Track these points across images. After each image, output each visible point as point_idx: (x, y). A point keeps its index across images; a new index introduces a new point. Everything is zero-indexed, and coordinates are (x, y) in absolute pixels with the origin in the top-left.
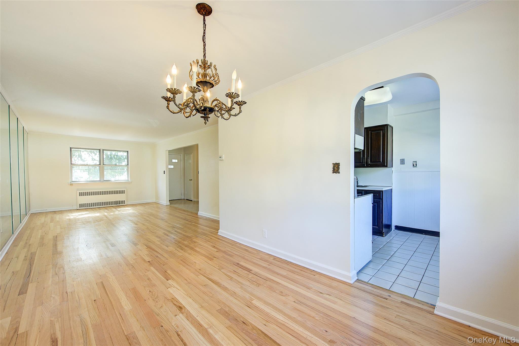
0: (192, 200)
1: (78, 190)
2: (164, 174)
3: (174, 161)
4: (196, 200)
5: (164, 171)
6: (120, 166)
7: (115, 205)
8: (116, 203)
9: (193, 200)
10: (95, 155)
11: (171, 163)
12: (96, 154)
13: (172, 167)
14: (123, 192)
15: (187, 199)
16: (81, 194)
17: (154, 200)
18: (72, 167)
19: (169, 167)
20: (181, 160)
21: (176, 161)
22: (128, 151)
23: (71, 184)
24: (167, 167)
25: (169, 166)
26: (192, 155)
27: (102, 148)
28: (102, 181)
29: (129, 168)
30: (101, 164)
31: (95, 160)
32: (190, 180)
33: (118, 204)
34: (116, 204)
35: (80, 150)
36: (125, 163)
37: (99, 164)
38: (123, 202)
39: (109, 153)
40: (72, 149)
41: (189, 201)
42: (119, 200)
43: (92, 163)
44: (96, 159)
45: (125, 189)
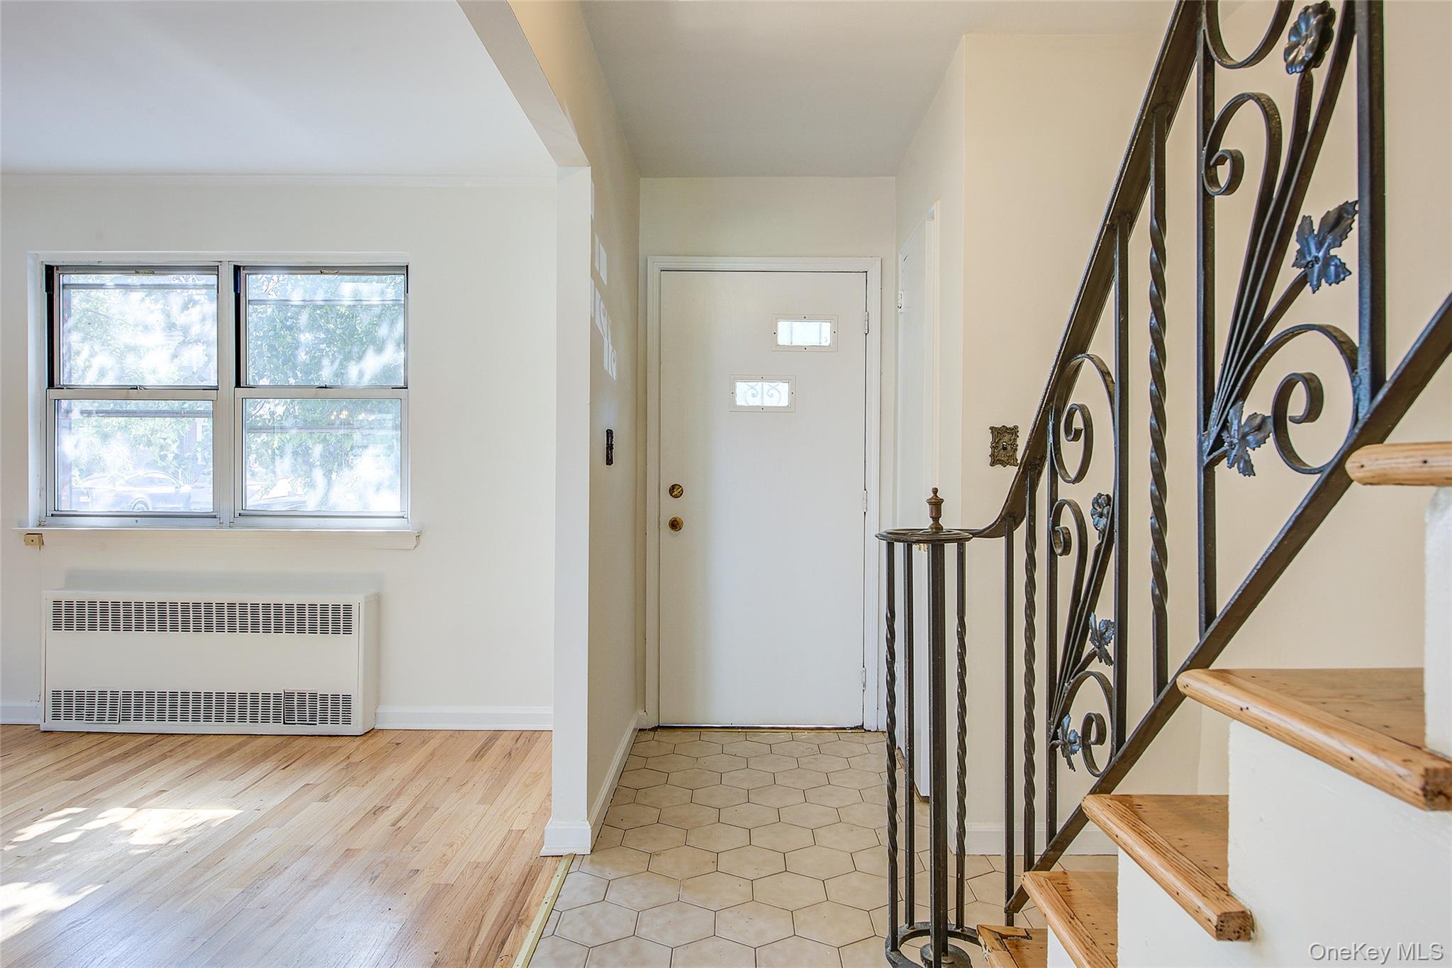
7: (281, 728)
8: (289, 709)
13: (774, 395)
18: (50, 407)
20: (867, 320)
23: (34, 537)
28: (226, 515)
33: (301, 720)
34: (288, 720)
38: (339, 706)
45: (356, 600)
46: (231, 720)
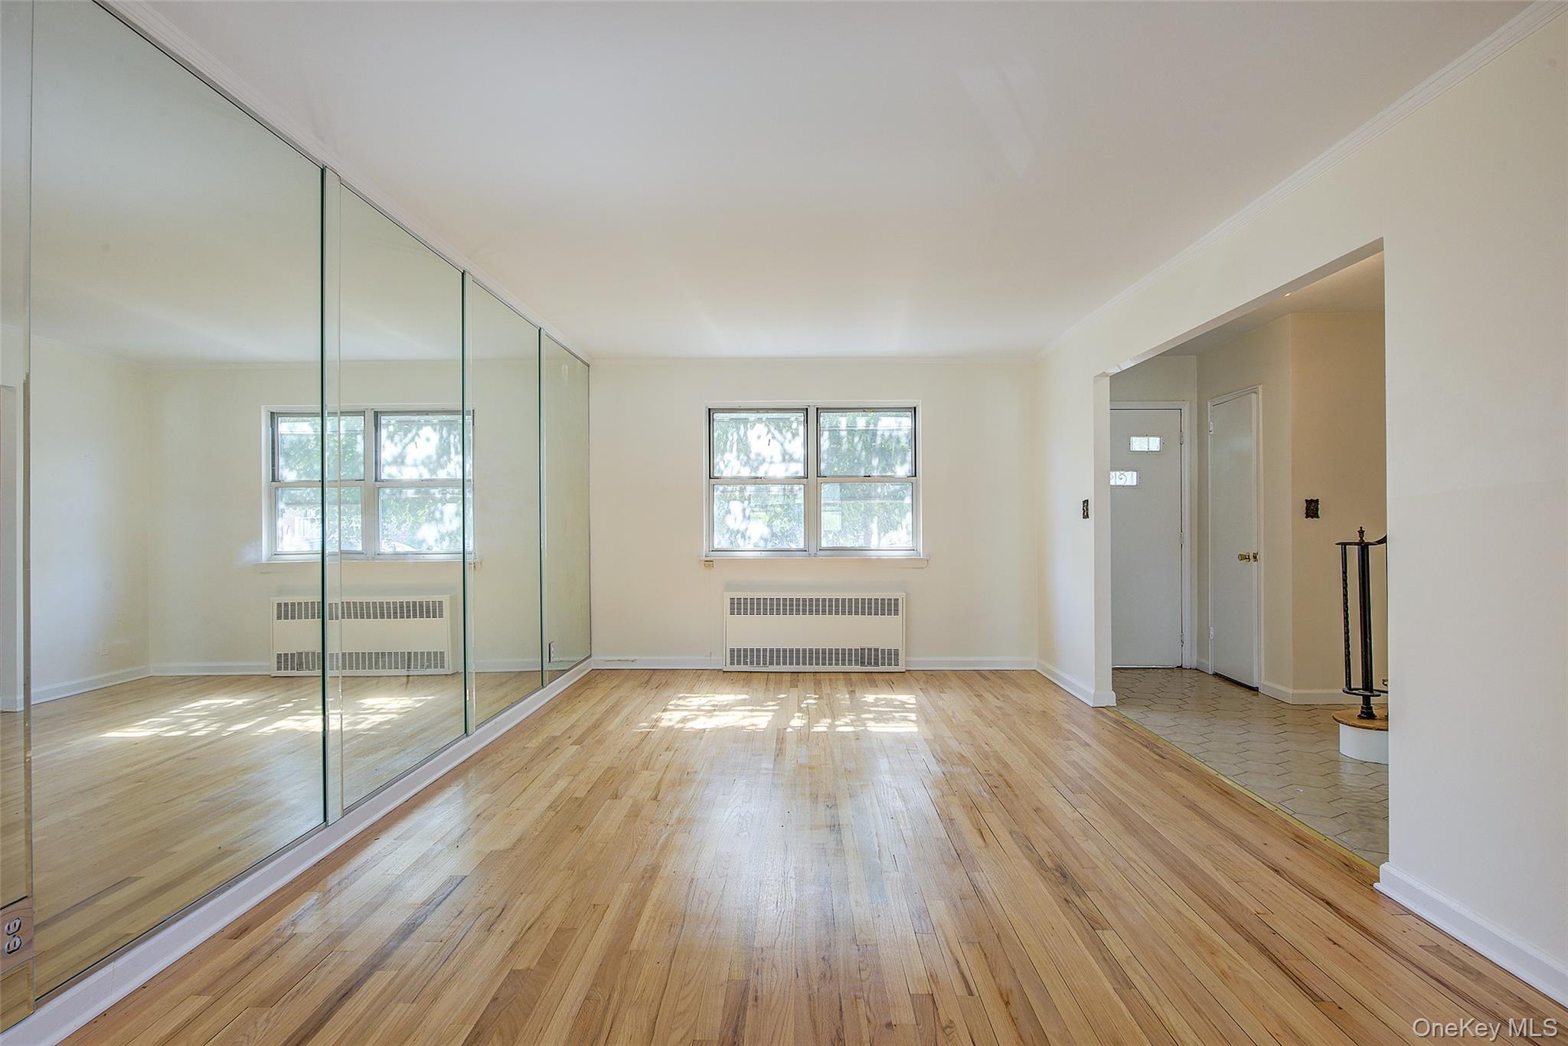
0: (1256, 689)
1: (728, 587)
2: (1086, 516)
3: (1139, 444)
4: (1291, 691)
5: (1086, 502)
6: (884, 479)
7: (859, 668)
8: (863, 657)
9: (1264, 686)
10: (794, 437)
11: (1123, 458)
12: (794, 435)
13: (1130, 478)
14: (889, 607)
15: (1216, 675)
16: (739, 607)
17: (1032, 662)
18: (711, 489)
19: (1112, 483)
20: (1181, 437)
21: (1154, 444)
22: (915, 408)
23: (709, 563)
24: (1101, 478)
25: (1113, 474)
26: (1257, 401)
27: (813, 402)
28: (813, 550)
29: (917, 487)
30: (813, 477)
31: (792, 459)
32: (1244, 557)
33: (869, 664)
34: (863, 664)
35: (743, 415)
36: (903, 470)
37: (803, 475)
38: (892, 656)
39: (843, 421)
40: (717, 416)
41: (1237, 690)
42: (873, 646)
43: (779, 471)
44: (796, 457)
45: (899, 595)
46: (812, 664)
